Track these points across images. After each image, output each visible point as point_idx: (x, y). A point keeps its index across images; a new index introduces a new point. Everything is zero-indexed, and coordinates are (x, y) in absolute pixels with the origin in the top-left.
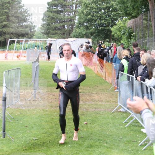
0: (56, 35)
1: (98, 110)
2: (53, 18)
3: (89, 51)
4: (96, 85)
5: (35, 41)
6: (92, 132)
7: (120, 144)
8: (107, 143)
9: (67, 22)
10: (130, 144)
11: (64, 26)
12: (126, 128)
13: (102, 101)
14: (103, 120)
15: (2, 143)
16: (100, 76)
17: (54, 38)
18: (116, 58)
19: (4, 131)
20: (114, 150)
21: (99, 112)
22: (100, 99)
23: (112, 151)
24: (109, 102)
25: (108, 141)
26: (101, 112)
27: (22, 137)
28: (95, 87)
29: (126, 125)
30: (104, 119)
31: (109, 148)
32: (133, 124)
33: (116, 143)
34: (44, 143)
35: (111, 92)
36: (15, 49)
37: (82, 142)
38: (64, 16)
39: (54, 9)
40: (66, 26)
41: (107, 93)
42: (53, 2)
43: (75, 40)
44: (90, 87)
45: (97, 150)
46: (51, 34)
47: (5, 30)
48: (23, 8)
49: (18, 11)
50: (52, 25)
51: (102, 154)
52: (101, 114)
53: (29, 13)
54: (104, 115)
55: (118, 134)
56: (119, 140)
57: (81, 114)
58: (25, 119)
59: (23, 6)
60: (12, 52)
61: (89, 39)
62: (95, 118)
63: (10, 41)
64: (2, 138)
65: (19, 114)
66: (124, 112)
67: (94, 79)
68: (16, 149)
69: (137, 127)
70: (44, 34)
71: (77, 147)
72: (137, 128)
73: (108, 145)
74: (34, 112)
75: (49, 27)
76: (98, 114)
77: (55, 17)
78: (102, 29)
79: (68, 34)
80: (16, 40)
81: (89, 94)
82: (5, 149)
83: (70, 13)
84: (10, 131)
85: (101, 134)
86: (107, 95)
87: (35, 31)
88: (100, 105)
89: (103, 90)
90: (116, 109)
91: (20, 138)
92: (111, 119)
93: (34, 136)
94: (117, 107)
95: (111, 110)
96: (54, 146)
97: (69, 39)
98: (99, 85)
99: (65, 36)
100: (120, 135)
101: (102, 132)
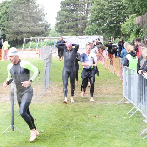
0: (69, 33)
1: (105, 102)
2: (67, 17)
3: (99, 47)
4: (105, 79)
5: (49, 38)
6: (97, 123)
7: (123, 134)
8: (110, 134)
9: (80, 20)
10: (132, 134)
11: (77, 24)
12: (129, 119)
13: (109, 94)
14: (109, 112)
15: (11, 135)
16: (109, 70)
17: (67, 35)
19: (13, 124)
20: (116, 140)
21: (105, 104)
22: (108, 92)
23: (115, 141)
24: (115, 95)
25: (112, 131)
26: (107, 104)
28: (104, 81)
29: (130, 116)
31: (112, 138)
32: (137, 115)
33: (119, 134)
34: (51, 135)
35: (118, 85)
36: (31, 47)
37: (87, 133)
38: (77, 14)
39: (67, 8)
40: (79, 24)
41: (114, 87)
43: (87, 37)
44: (99, 81)
45: (100, 141)
46: (64, 32)
47: (21, 29)
48: (38, 8)
49: (33, 11)
50: (65, 23)
51: (105, 144)
52: (107, 107)
53: (44, 13)
54: (110, 107)
55: (121, 124)
56: (122, 130)
57: (88, 107)
58: (35, 113)
59: (38, 6)
60: (28, 50)
61: (100, 36)
62: (101, 110)
63: (26, 39)
64: (11, 131)
66: (129, 104)
67: (104, 73)
68: (24, 141)
69: (140, 117)
70: (58, 31)
71: (81, 138)
72: (140, 119)
73: (111, 136)
74: (43, 106)
75: (62, 25)
76: (104, 106)
77: (69, 16)
78: (113, 26)
80: (31, 38)
81: (98, 88)
82: (13, 141)
83: (82, 12)
84: (20, 124)
86: (114, 88)
87: (50, 29)
88: (107, 98)
89: (111, 83)
90: (122, 101)
91: (28, 131)
92: (116, 111)
93: (42, 128)
94: (122, 99)
95: (117, 102)
96: (59, 138)
97: (82, 36)
98: (108, 79)
99: (78, 33)
100: (123, 126)
101: (106, 123)
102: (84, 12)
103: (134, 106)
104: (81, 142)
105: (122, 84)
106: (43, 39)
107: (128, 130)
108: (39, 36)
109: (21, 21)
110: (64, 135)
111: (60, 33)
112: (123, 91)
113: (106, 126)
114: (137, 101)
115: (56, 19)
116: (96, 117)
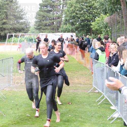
0: (46, 30)
1: (77, 91)
2: (44, 17)
5: (29, 35)
6: (70, 109)
7: (93, 119)
8: (81, 118)
9: (56, 19)
10: (100, 119)
11: (53, 23)
12: (98, 105)
13: (81, 84)
16: (81, 63)
17: (44, 32)
18: (93, 49)
20: (87, 123)
21: (77, 93)
22: (79, 82)
23: (85, 124)
24: (86, 84)
25: (83, 116)
26: (79, 93)
27: (13, 114)
28: (76, 72)
29: (99, 103)
30: (80, 99)
31: (83, 122)
32: (104, 102)
33: (89, 118)
35: (89, 76)
36: (13, 42)
37: (61, 117)
38: (53, 14)
39: (45, 8)
40: (55, 23)
42: (44, 3)
44: (72, 73)
45: (73, 124)
46: (42, 29)
47: (4, 26)
49: (15, 11)
50: (43, 22)
53: (24, 13)
54: (81, 95)
55: (91, 110)
56: (92, 115)
58: (16, 99)
59: (20, 7)
60: (11, 45)
61: (73, 33)
62: (74, 97)
63: (9, 35)
65: (12, 94)
66: (98, 93)
67: (76, 66)
68: (7, 123)
69: (107, 104)
70: (37, 29)
72: (108, 106)
73: (82, 120)
74: (24, 93)
75: (40, 23)
76: (76, 94)
77: (46, 16)
79: (57, 29)
80: (14, 34)
81: (71, 78)
83: (58, 12)
84: (3, 108)
85: (78, 111)
86: (85, 78)
87: (30, 27)
88: (79, 87)
89: (82, 75)
90: (91, 90)
91: (11, 114)
92: (87, 99)
93: (22, 112)
94: (92, 89)
95: (87, 91)
96: (38, 121)
97: (57, 33)
98: (79, 71)
99: (54, 31)
100: (93, 112)
101: (78, 109)
102: (59, 12)
103: (102, 94)
104: (56, 125)
105: (92, 75)
106: (24, 35)
107: (97, 115)
108: (20, 32)
109: (5, 19)
110: (42, 118)
111: (38, 30)
112: (93, 81)
113: (78, 112)
114: (105, 90)
115: (35, 18)
116: (69, 103)
